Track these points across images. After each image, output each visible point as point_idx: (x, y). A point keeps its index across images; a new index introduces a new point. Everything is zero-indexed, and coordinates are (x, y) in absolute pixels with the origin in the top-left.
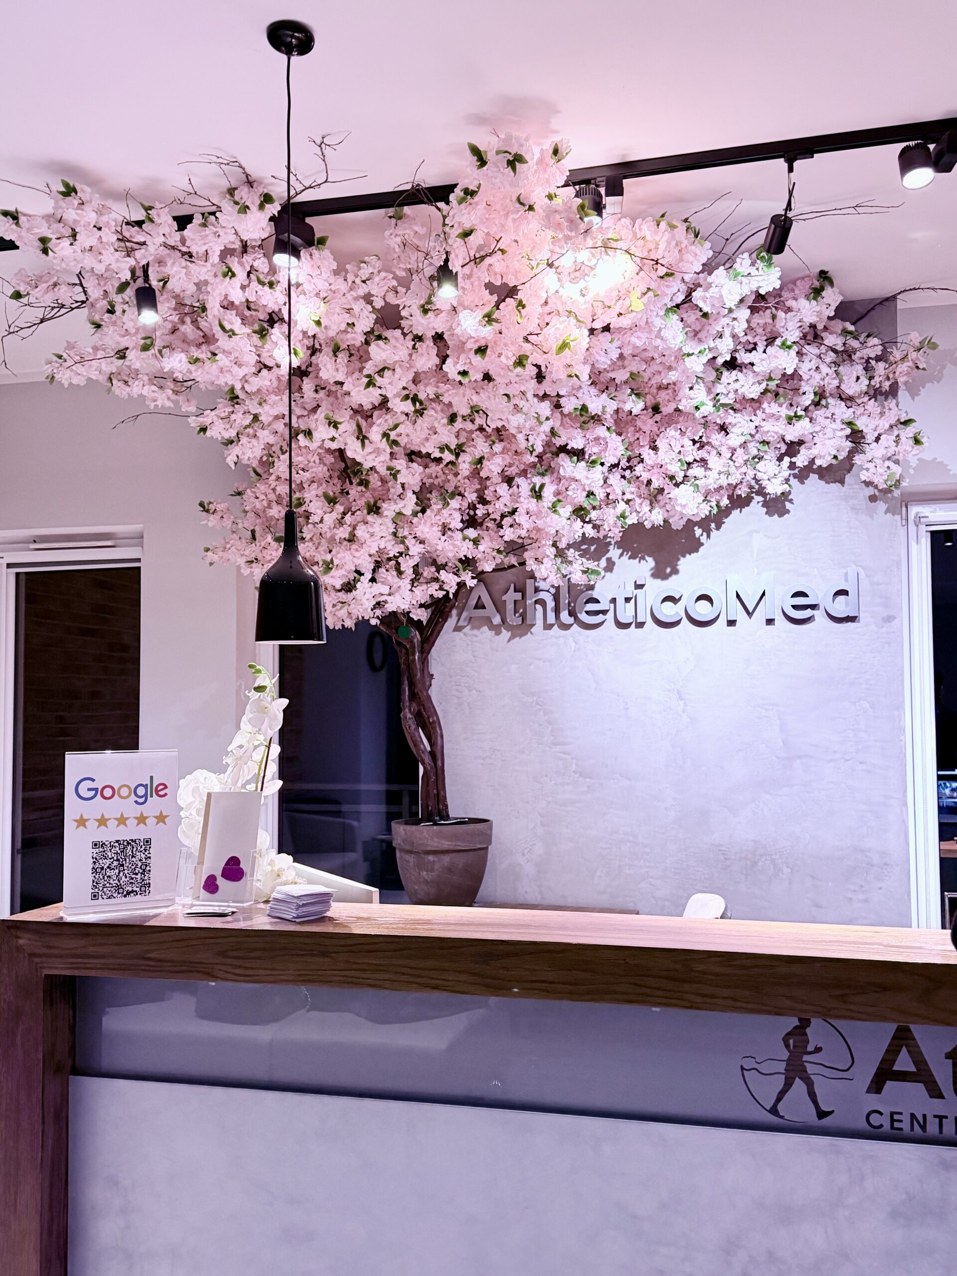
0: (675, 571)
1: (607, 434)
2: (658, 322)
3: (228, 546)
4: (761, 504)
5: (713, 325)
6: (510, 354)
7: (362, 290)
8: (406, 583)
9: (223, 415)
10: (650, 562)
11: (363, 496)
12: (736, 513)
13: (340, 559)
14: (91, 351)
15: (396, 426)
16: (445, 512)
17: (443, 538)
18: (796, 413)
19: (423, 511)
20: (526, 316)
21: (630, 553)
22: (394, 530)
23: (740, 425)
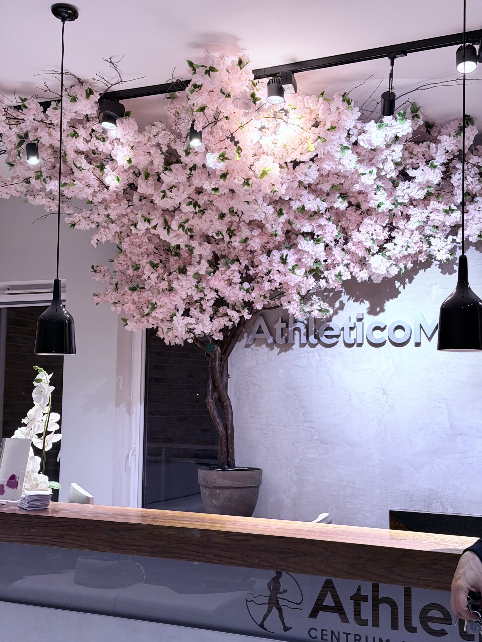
0: (383, 310)
1: (326, 222)
2: (338, 155)
3: (107, 293)
4: (438, 266)
5: (380, 155)
6: (240, 178)
7: (154, 142)
8: (206, 317)
9: (86, 216)
10: (367, 304)
11: (178, 262)
12: (421, 272)
13: (162, 302)
14: (10, 179)
15: (187, 221)
16: (228, 272)
17: (229, 288)
18: (450, 207)
19: (214, 272)
20: (244, 156)
21: (354, 298)
22: (196, 284)
23: (415, 215)
